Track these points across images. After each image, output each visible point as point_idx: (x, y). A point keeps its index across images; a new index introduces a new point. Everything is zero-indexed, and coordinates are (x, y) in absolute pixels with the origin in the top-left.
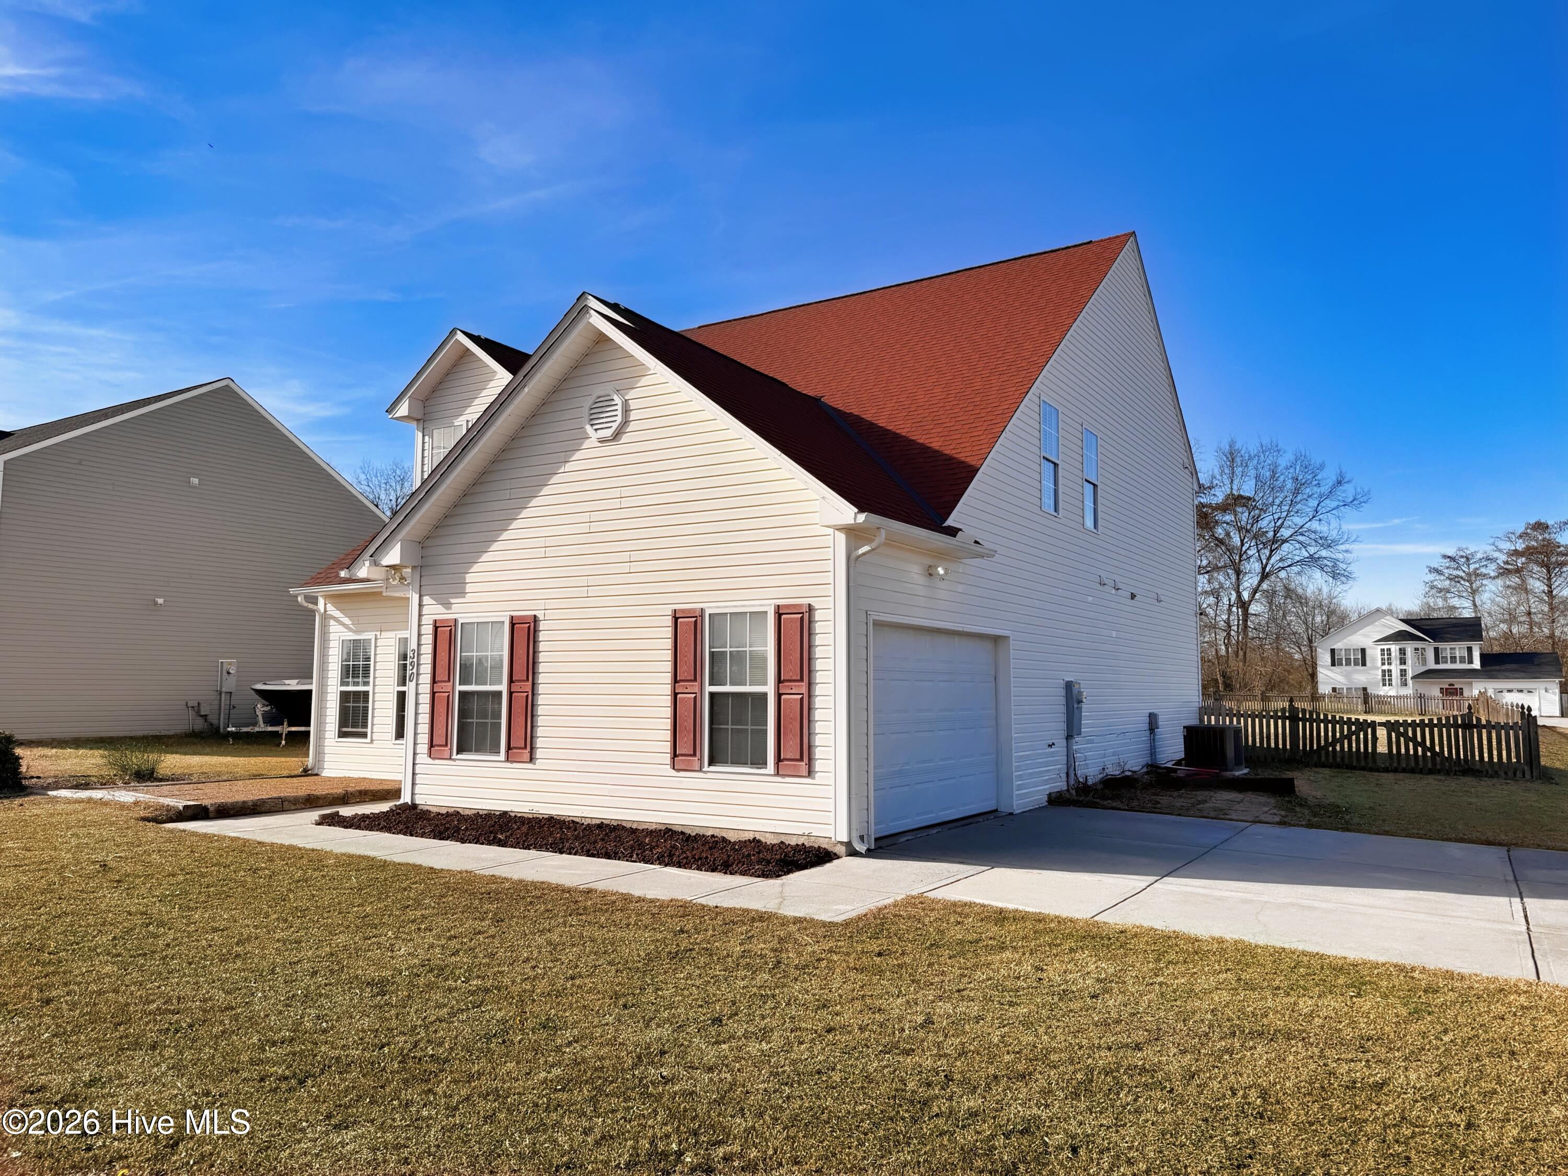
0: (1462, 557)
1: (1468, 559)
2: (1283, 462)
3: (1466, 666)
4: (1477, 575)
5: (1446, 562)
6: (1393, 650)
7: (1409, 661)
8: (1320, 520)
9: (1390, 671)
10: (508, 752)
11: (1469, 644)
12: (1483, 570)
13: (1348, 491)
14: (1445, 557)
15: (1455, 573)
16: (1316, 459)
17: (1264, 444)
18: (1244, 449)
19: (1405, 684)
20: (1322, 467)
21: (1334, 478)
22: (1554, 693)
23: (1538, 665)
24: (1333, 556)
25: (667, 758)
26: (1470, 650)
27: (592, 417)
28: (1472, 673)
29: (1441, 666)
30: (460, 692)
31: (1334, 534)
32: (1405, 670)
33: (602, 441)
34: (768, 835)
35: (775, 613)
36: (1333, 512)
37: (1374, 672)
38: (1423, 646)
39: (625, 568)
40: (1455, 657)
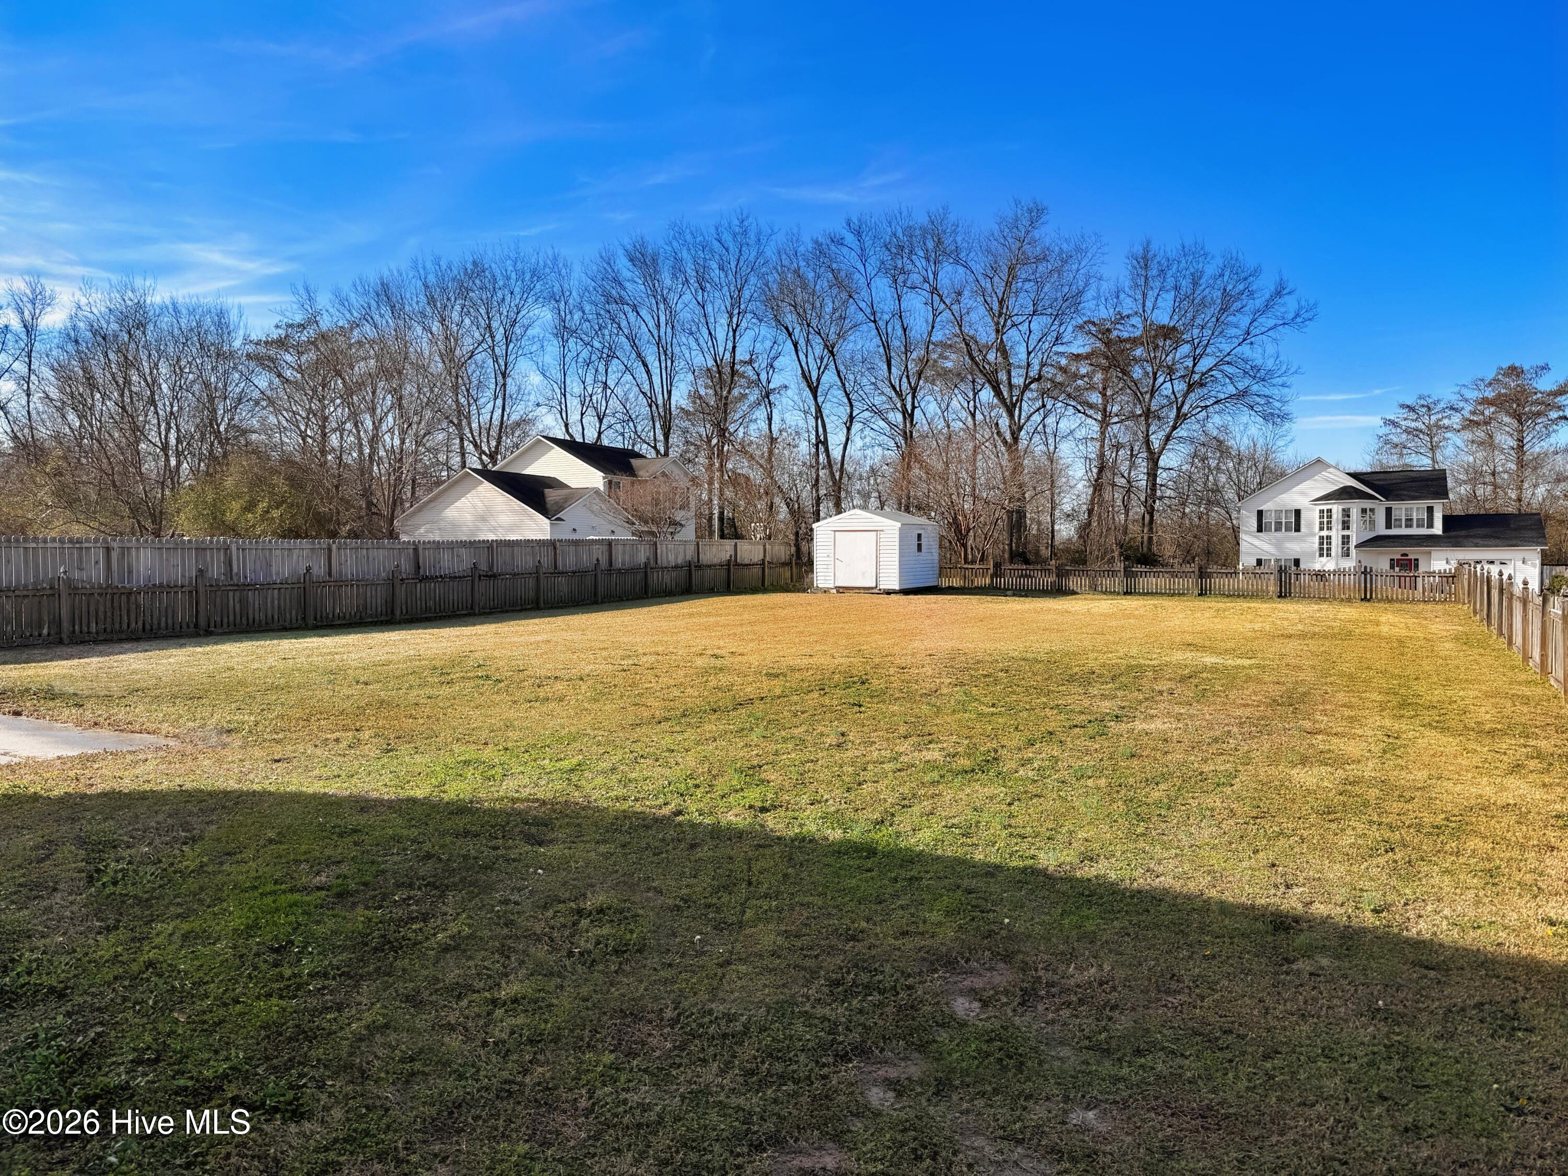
0: (1423, 406)
1: (1429, 409)
2: (1210, 270)
3: (1424, 531)
4: (1439, 427)
5: (1404, 413)
6: (1334, 511)
7: (1354, 526)
8: (1252, 343)
9: (1329, 537)
11: (1430, 502)
12: (1446, 422)
13: (1290, 304)
14: (1403, 406)
15: (1414, 425)
16: (1251, 262)
17: (1186, 245)
18: (1162, 252)
19: (1347, 554)
20: (1256, 272)
21: (1273, 289)
22: (1534, 566)
23: (1516, 530)
24: (1267, 392)
26: (1430, 510)
28: (1432, 540)
29: (1394, 532)
31: (1270, 364)
32: (1348, 537)
36: (1270, 333)
37: (1310, 539)
38: (1372, 506)
40: (1411, 520)
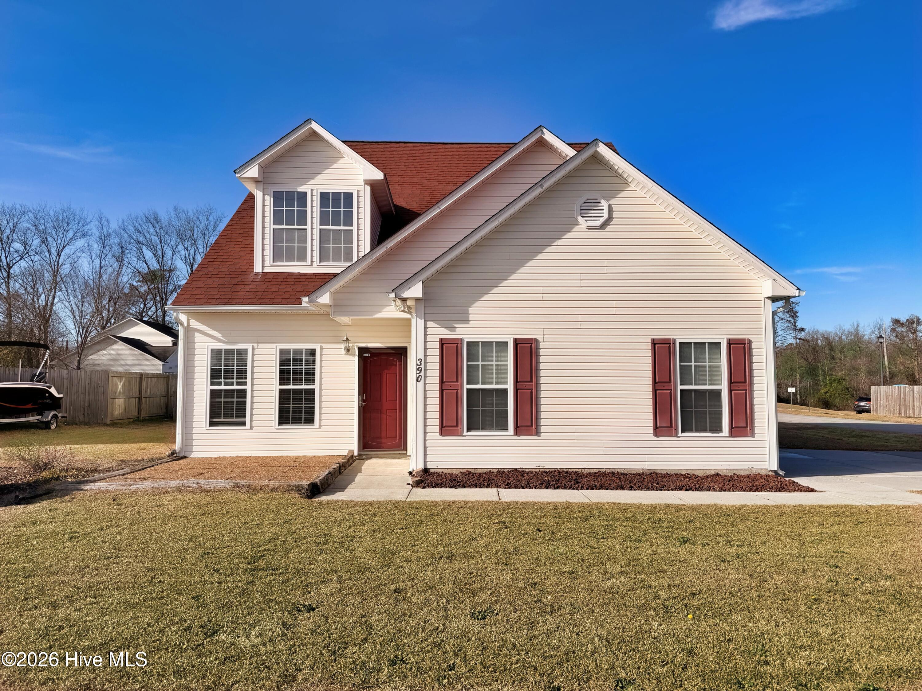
10: (516, 429)
25: (651, 430)
27: (583, 211)
30: (467, 389)
33: (590, 228)
34: (724, 471)
35: (728, 343)
39: (612, 311)
